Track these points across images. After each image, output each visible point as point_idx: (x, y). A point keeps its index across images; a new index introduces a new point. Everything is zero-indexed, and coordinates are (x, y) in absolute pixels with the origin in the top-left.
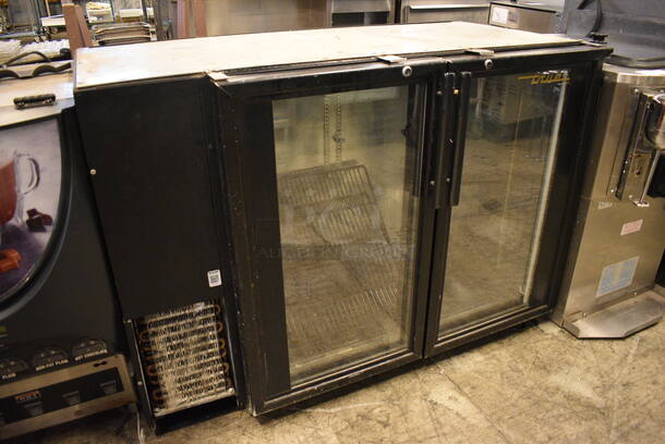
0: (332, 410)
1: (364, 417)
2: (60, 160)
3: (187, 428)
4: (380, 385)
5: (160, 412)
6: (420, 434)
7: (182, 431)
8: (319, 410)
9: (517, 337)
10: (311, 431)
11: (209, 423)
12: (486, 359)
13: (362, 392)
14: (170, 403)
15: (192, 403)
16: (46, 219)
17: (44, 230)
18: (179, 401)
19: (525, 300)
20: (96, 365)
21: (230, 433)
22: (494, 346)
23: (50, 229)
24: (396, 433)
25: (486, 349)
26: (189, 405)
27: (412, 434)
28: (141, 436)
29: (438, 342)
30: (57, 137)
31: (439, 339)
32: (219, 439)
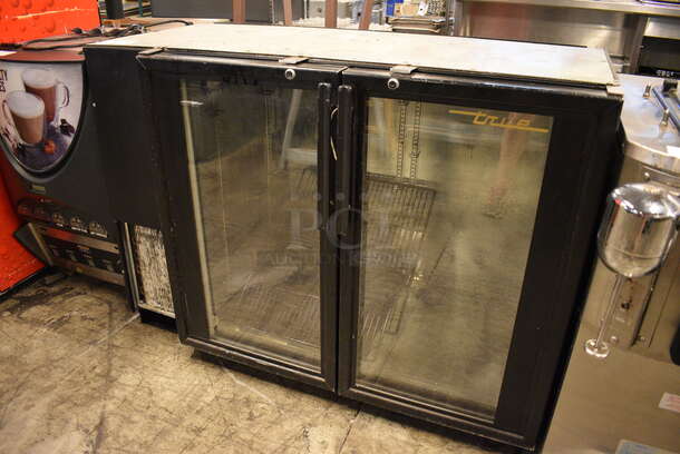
0: (238, 382)
1: (248, 402)
5: (143, 306)
6: (260, 444)
7: (153, 328)
8: (231, 375)
10: (207, 382)
12: (407, 443)
16: (71, 128)
18: (155, 305)
21: (170, 348)
22: (435, 439)
24: (247, 429)
25: (422, 435)
26: (159, 311)
27: (255, 439)
28: (135, 317)
29: (356, 388)
30: (81, 76)
31: (358, 385)
32: (161, 347)
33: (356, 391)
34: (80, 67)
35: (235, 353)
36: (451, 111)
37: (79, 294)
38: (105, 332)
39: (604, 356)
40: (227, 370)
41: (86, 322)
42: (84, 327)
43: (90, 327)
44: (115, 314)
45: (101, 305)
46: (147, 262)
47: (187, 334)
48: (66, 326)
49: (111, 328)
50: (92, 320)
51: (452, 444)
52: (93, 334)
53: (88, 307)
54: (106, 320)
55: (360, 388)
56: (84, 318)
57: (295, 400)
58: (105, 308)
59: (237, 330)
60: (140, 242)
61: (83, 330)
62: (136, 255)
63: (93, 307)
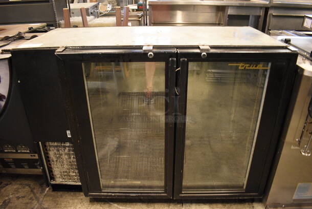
0: (121, 207)
2: (9, 75)
3: (64, 192)
4: (149, 204)
5: (53, 182)
7: (61, 193)
8: (116, 205)
9: (236, 205)
11: (72, 193)
13: (139, 204)
14: (57, 179)
15: (66, 183)
16: (4, 96)
17: (2, 101)
18: (61, 180)
19: (245, 187)
20: (32, 156)
21: (76, 201)
23: (5, 100)
26: (64, 183)
28: (48, 189)
29: (182, 194)
30: (8, 67)
31: (183, 192)
32: (71, 201)
33: (183, 195)
34: (7, 62)
35: (117, 194)
36: (229, 65)
37: (7, 185)
38: (35, 202)
39: (309, 155)
40: (112, 203)
41: (20, 200)
42: (21, 203)
43: (25, 202)
44: (35, 191)
45: (24, 188)
46: (55, 160)
47: (89, 191)
48: (10, 205)
49: (37, 199)
50: (24, 197)
51: (228, 205)
52: (29, 205)
53: (17, 191)
54: (32, 195)
55: (185, 193)
56: (18, 198)
57: (153, 208)
58: (27, 188)
59: (112, 182)
60: (50, 150)
61: (22, 205)
62: (47, 158)
63: (20, 190)
